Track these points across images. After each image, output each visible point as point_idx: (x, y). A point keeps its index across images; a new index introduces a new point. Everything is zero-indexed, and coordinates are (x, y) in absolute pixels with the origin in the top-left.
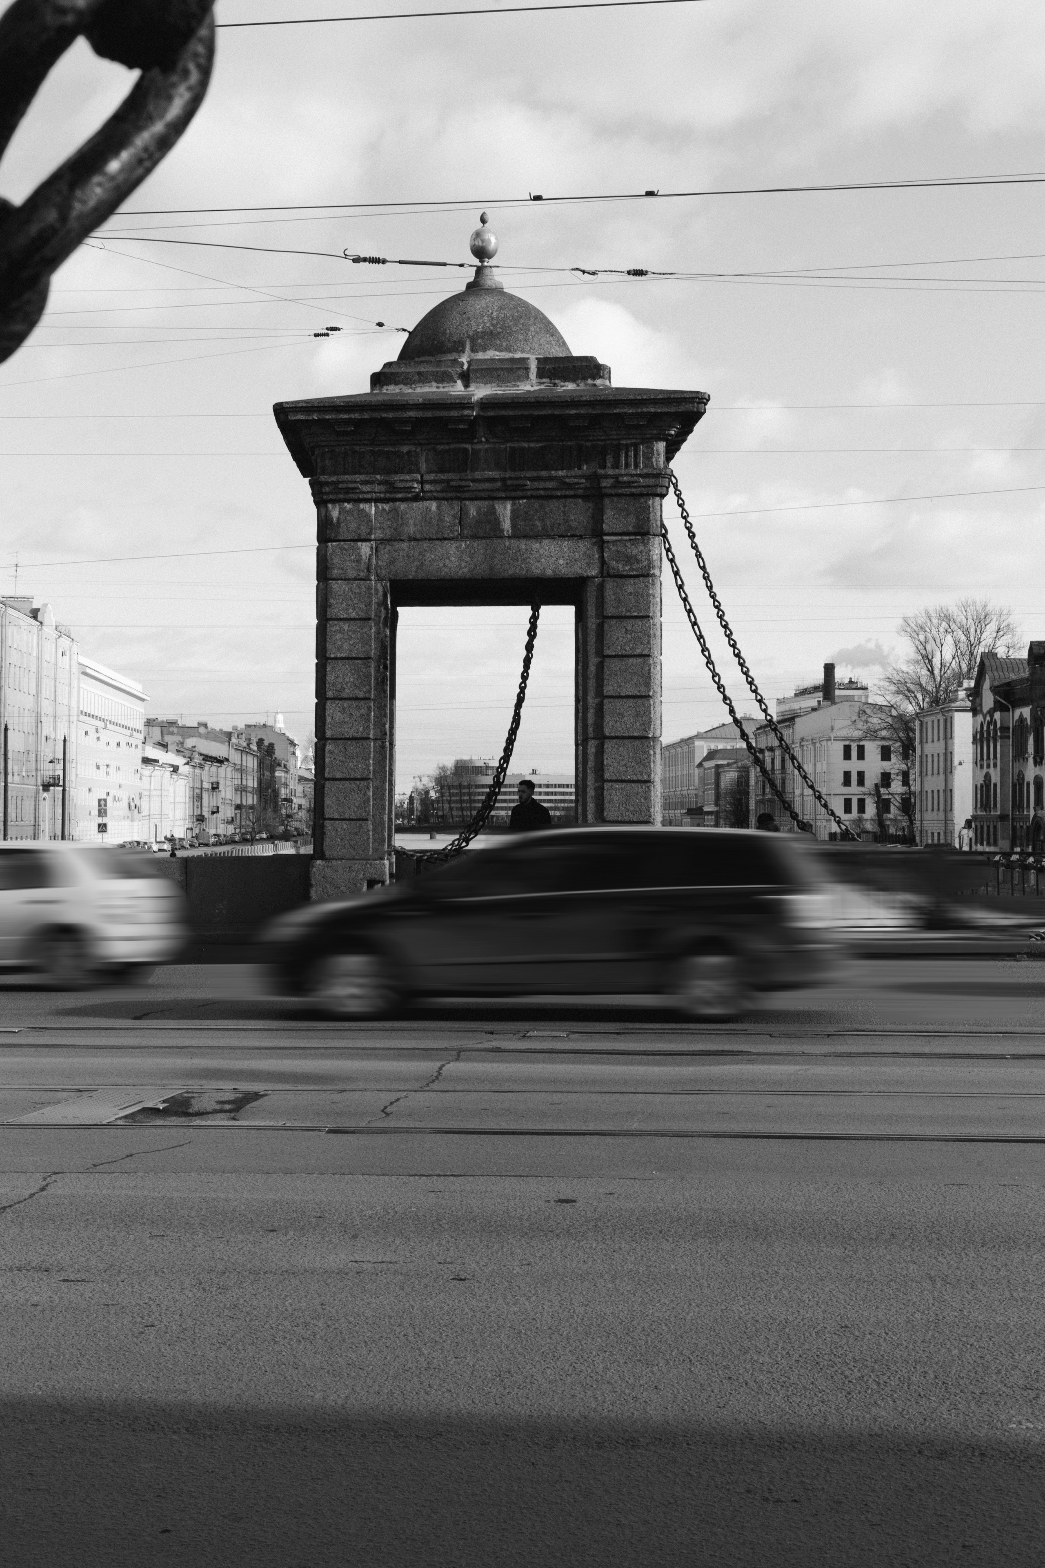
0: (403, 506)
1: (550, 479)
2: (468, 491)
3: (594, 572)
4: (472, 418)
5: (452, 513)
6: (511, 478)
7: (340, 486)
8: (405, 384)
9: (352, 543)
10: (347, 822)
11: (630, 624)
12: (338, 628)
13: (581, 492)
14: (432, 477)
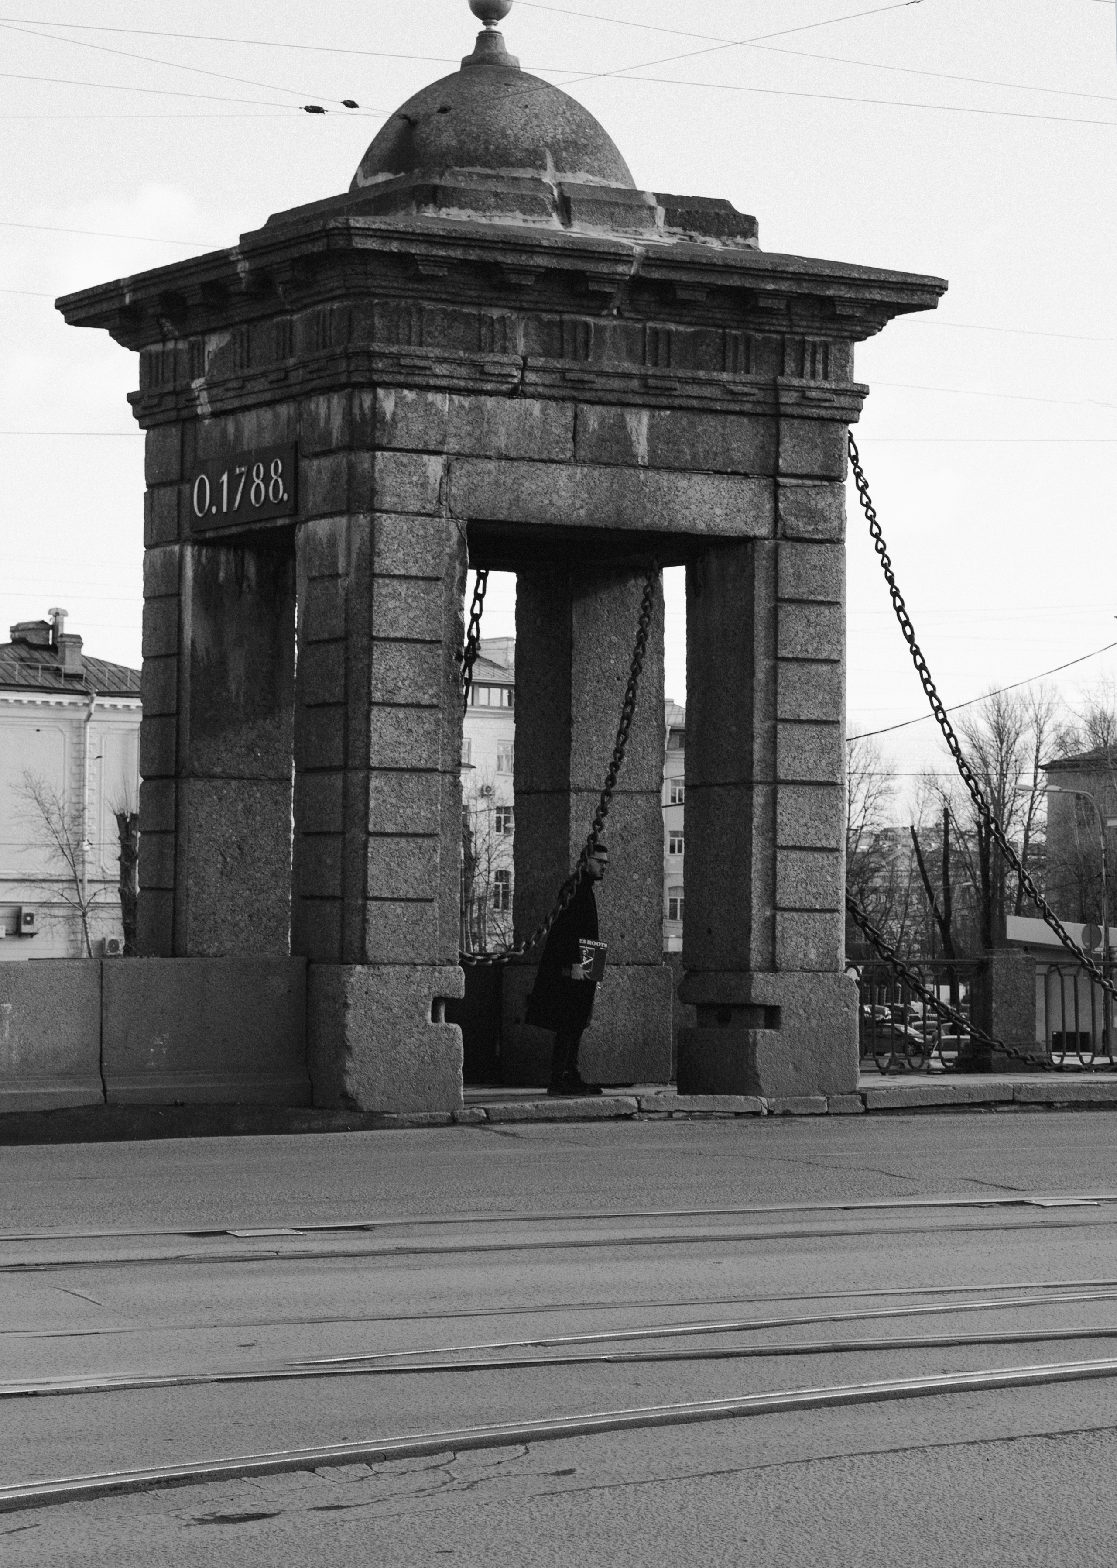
0: (490, 402)
1: (710, 383)
2: (591, 389)
3: (763, 531)
4: (627, 278)
5: (564, 422)
6: (654, 376)
7: (403, 362)
8: (476, 209)
9: (415, 456)
10: (403, 904)
11: (812, 612)
12: (390, 590)
13: (748, 407)
14: (541, 362)
